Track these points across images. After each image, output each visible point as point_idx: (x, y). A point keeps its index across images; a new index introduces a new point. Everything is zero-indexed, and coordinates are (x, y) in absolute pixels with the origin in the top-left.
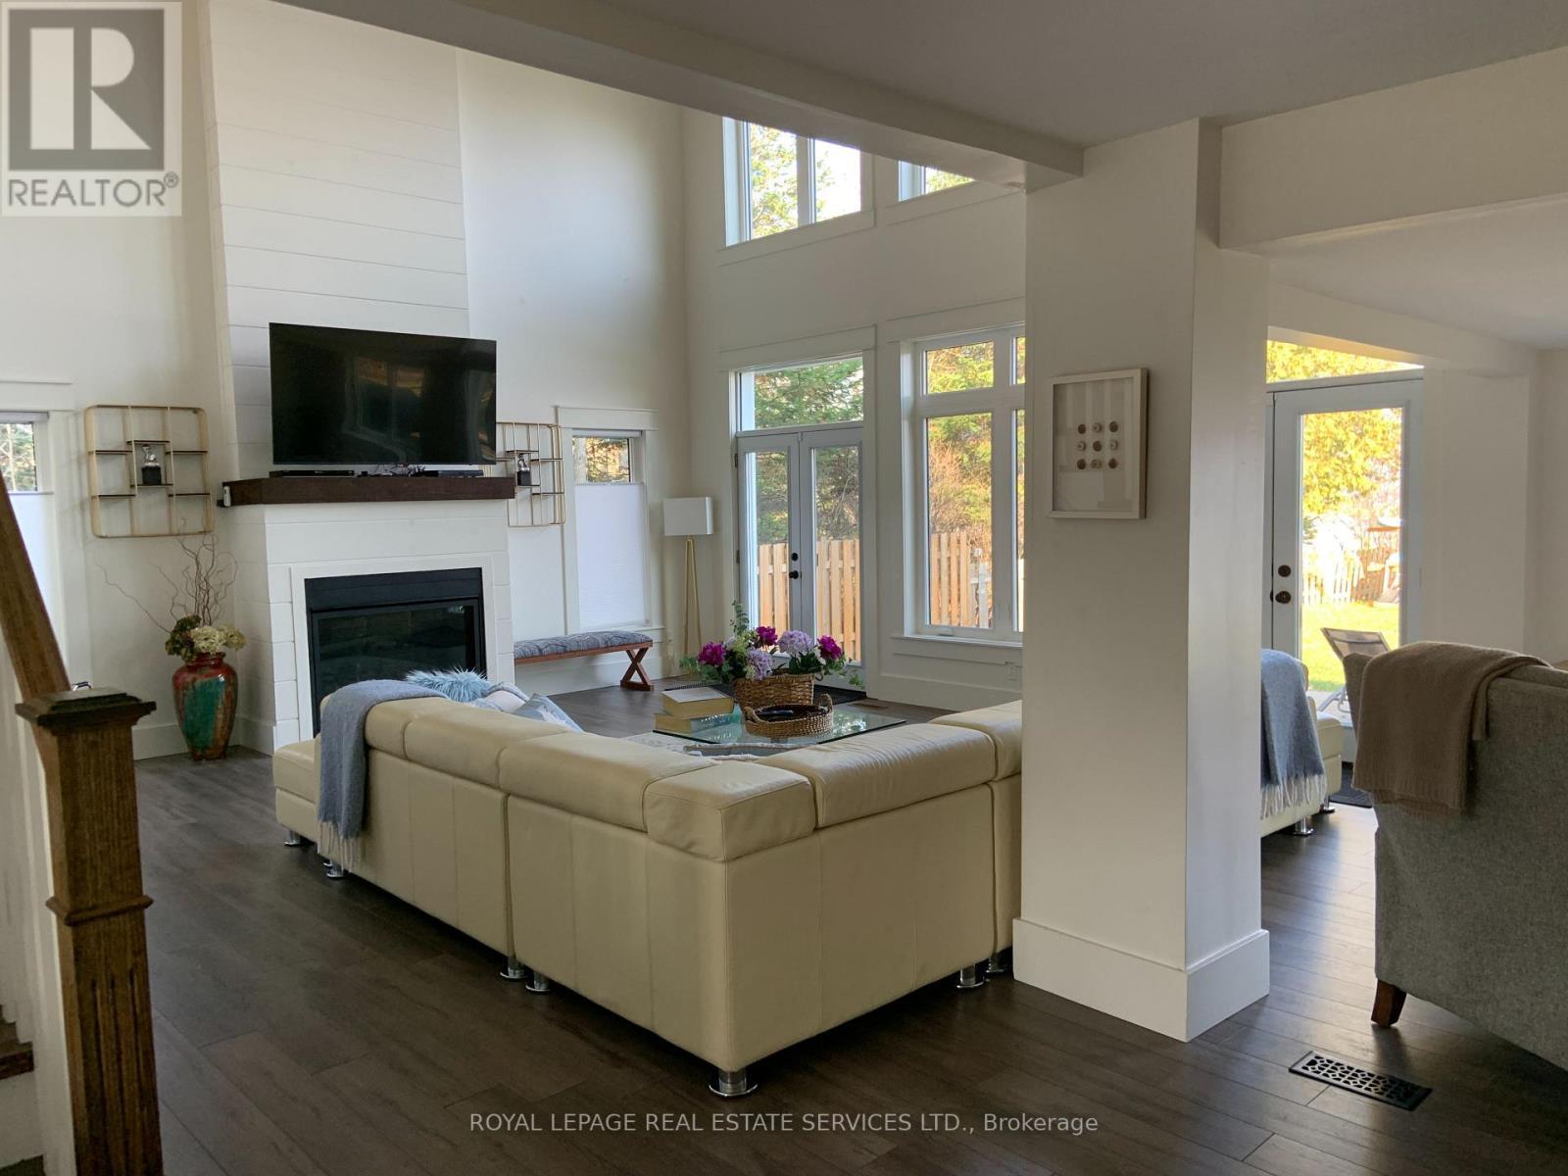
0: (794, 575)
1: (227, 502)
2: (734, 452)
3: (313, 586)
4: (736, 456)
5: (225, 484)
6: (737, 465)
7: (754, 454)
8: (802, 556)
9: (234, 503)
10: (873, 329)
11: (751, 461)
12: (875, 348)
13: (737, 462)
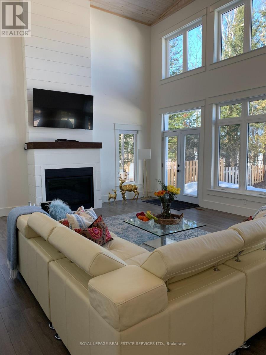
0: (178, 171)
1: (26, 148)
2: (162, 137)
3: (47, 172)
4: (163, 138)
5: (26, 143)
6: (163, 140)
7: (168, 137)
8: (181, 166)
9: (28, 149)
10: (204, 101)
11: (167, 139)
12: (205, 106)
13: (163, 139)
